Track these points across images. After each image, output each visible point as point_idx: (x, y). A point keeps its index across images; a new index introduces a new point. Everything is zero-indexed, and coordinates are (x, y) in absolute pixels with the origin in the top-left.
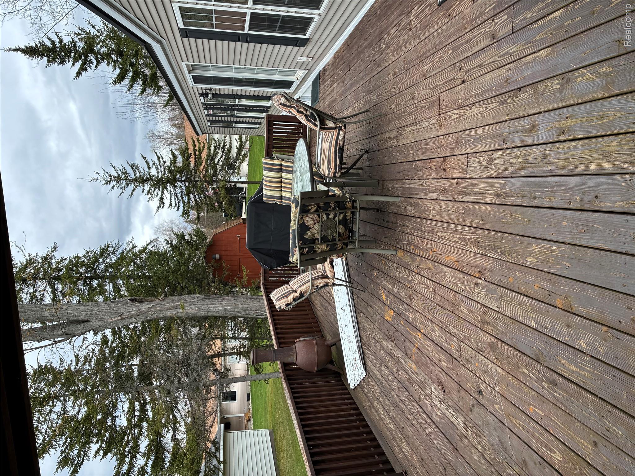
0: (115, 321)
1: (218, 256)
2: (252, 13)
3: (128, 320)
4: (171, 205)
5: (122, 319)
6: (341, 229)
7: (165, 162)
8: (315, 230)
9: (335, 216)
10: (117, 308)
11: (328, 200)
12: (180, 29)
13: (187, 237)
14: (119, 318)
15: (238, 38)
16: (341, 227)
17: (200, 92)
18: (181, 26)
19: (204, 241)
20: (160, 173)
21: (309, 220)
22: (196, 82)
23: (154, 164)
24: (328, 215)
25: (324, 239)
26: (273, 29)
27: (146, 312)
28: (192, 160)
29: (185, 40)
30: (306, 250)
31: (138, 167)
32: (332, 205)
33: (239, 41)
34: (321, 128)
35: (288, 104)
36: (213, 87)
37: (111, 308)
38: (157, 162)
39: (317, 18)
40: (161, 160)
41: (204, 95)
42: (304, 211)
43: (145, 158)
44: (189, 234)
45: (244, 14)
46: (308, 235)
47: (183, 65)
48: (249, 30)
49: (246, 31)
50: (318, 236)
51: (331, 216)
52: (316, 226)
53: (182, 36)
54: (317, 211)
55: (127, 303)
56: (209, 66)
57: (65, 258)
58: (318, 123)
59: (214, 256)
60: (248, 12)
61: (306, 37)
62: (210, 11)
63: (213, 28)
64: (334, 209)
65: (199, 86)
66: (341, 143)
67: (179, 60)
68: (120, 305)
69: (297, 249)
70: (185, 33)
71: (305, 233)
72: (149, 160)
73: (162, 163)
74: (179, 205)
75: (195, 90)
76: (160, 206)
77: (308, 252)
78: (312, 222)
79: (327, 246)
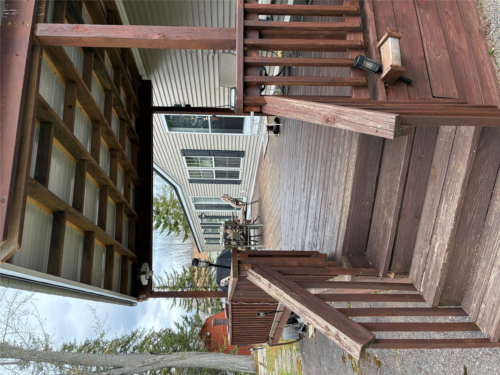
0: (140, 367)
1: (208, 334)
2: (216, 171)
3: (147, 367)
4: (180, 304)
5: (144, 366)
6: (242, 237)
7: (178, 275)
8: (231, 236)
9: (239, 232)
10: (141, 357)
11: (236, 225)
12: (189, 180)
13: (189, 320)
14: (142, 365)
15: (212, 182)
16: (241, 236)
17: (199, 215)
18: (189, 178)
19: (200, 323)
20: (175, 282)
21: (228, 231)
22: (196, 208)
23: (172, 276)
24: (236, 231)
25: (234, 240)
26: (225, 177)
27: (159, 362)
28: (196, 274)
29: (191, 184)
30: (227, 243)
31: (161, 278)
32: (238, 227)
33: (212, 183)
34: (236, 205)
35: (224, 196)
36: (205, 211)
37: (138, 357)
38: (173, 275)
39: (240, 171)
40: (176, 274)
41: (200, 217)
42: (226, 228)
43: (166, 273)
44: (191, 318)
45: (213, 171)
46: (228, 237)
47: (190, 197)
48: (216, 178)
49: (215, 178)
50: (232, 238)
51: (237, 231)
52: (231, 234)
53: (189, 183)
54: (231, 228)
55: (148, 355)
56: (202, 198)
57: (108, 341)
58: (235, 203)
59: (206, 333)
60: (214, 170)
61: (239, 179)
62: (199, 171)
63: (201, 178)
64: (238, 229)
65: (198, 211)
66: (245, 210)
67: (188, 195)
68: (143, 356)
69: (224, 242)
70: (191, 181)
71: (227, 236)
72: (168, 274)
73: (177, 276)
74: (186, 304)
75: (196, 213)
76: (173, 304)
77: (228, 244)
78: (229, 232)
79: (236, 243)
